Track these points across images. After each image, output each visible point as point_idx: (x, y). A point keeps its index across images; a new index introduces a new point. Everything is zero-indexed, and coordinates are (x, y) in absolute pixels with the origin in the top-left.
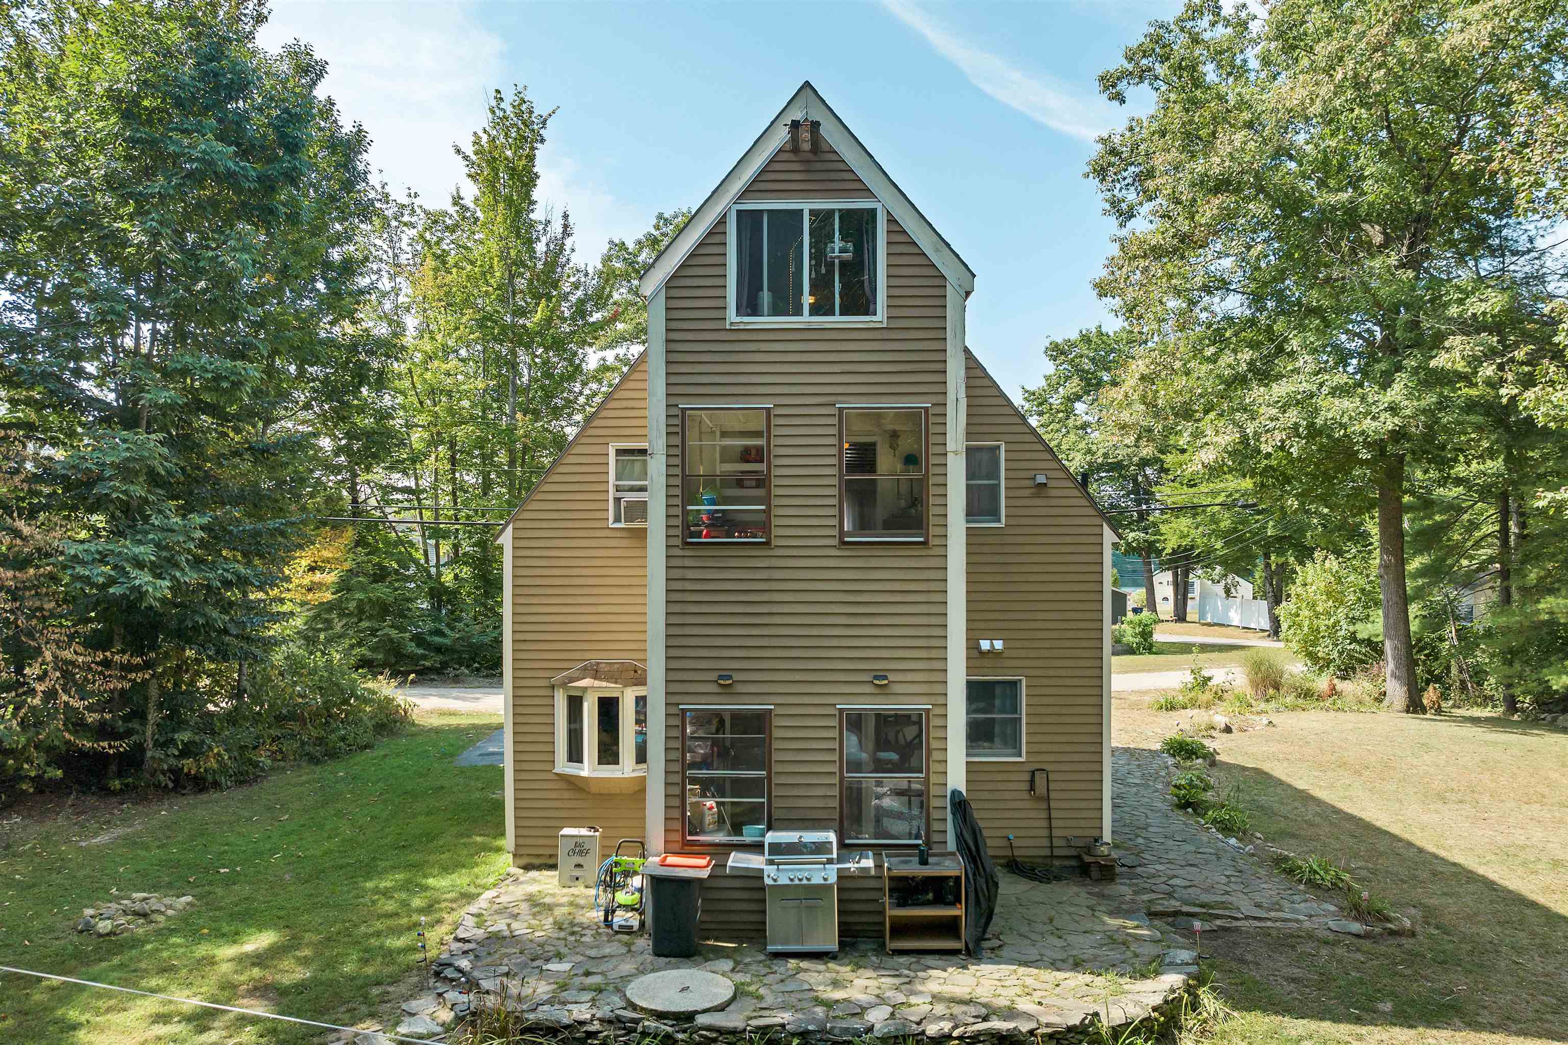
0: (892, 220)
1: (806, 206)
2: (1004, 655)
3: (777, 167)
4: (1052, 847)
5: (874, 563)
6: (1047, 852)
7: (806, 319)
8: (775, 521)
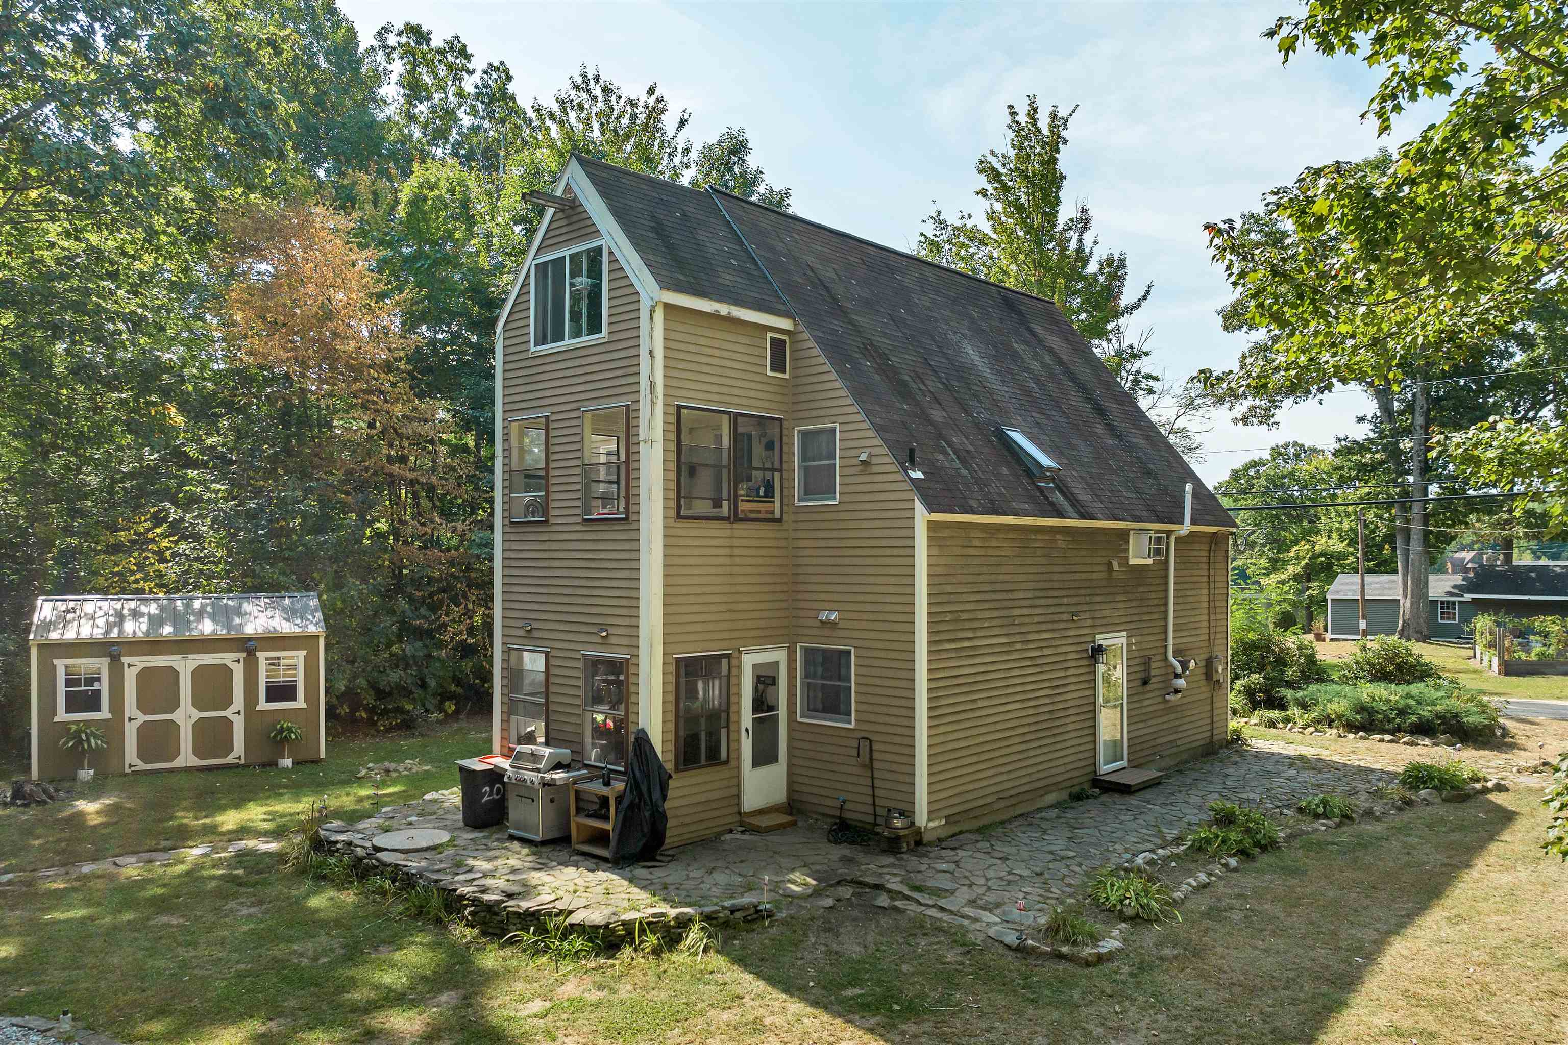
0: (611, 253)
1: (566, 252)
2: (840, 626)
3: (554, 225)
4: (875, 815)
5: (600, 536)
6: (870, 819)
7: (568, 342)
8: (553, 504)
